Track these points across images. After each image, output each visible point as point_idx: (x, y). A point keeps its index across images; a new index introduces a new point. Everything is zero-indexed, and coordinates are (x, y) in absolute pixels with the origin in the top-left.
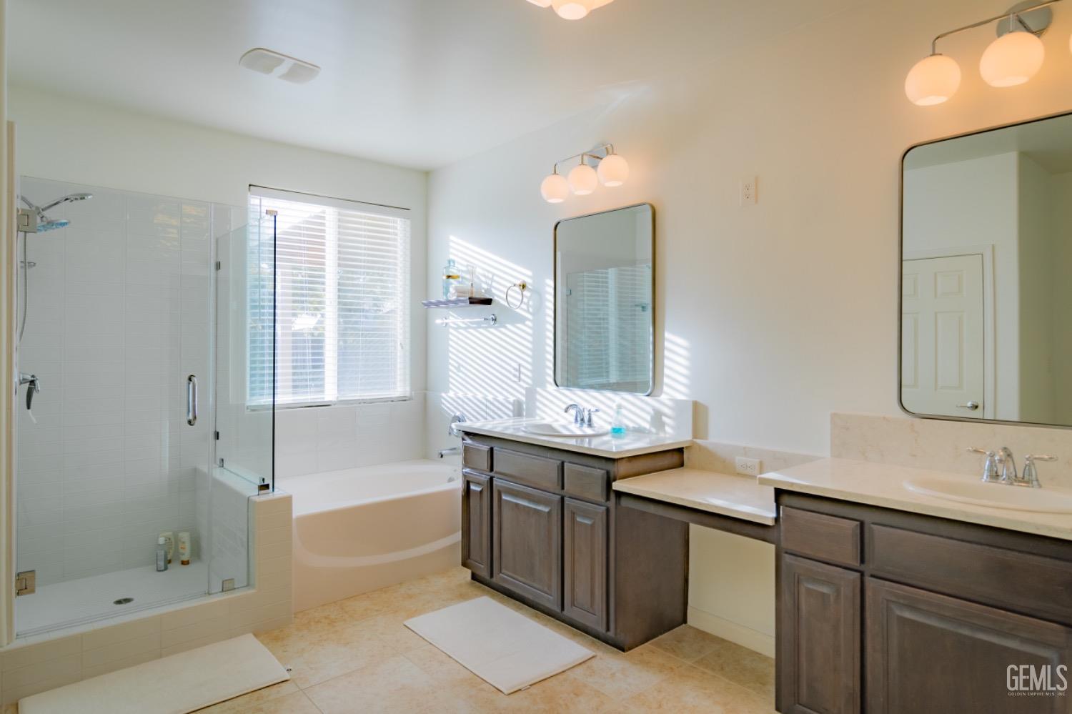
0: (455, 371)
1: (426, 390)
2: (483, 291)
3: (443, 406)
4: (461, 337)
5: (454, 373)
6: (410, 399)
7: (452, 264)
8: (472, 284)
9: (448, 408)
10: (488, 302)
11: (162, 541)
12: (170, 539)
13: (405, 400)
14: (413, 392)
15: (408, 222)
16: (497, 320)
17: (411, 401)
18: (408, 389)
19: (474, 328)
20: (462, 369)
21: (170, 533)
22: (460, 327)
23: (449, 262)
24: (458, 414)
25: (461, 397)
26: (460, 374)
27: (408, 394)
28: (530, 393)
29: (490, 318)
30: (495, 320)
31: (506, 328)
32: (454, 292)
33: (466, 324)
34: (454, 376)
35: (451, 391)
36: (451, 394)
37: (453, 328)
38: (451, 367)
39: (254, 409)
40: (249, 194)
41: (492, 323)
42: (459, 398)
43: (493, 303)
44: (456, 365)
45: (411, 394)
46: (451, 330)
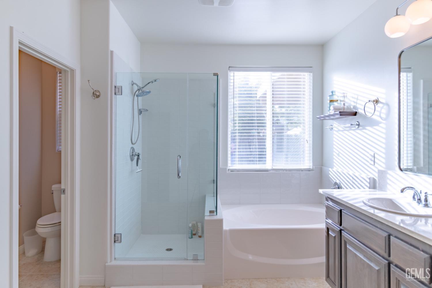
0: (337, 156)
1: (322, 165)
2: (352, 107)
3: (330, 176)
4: (340, 136)
5: (337, 157)
6: (312, 170)
7: (334, 93)
8: (344, 104)
9: (332, 176)
10: (355, 114)
11: (190, 225)
12: (195, 225)
13: (310, 171)
14: (314, 167)
15: (312, 74)
16: (361, 124)
17: (313, 172)
18: (311, 164)
19: (347, 130)
20: (340, 155)
21: (195, 222)
22: (340, 130)
23: (332, 92)
24: (338, 182)
25: (340, 172)
26: (339, 158)
27: (311, 168)
28: (382, 174)
29: (356, 124)
30: (359, 125)
31: (366, 129)
32: (333, 109)
33: (343, 128)
34: (337, 159)
35: (334, 167)
36: (335, 169)
37: (336, 131)
38: (334, 154)
39: (232, 171)
40: (229, 71)
41: (357, 127)
42: (338, 172)
43: (358, 115)
44: (338, 153)
45: (313, 167)
46: (335, 132)
